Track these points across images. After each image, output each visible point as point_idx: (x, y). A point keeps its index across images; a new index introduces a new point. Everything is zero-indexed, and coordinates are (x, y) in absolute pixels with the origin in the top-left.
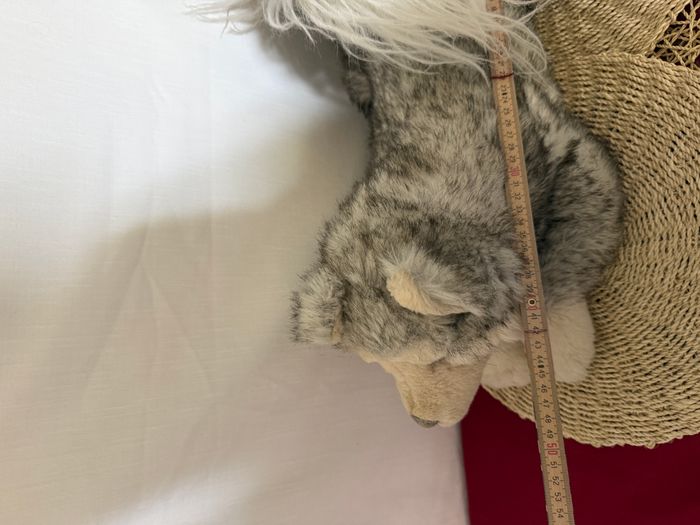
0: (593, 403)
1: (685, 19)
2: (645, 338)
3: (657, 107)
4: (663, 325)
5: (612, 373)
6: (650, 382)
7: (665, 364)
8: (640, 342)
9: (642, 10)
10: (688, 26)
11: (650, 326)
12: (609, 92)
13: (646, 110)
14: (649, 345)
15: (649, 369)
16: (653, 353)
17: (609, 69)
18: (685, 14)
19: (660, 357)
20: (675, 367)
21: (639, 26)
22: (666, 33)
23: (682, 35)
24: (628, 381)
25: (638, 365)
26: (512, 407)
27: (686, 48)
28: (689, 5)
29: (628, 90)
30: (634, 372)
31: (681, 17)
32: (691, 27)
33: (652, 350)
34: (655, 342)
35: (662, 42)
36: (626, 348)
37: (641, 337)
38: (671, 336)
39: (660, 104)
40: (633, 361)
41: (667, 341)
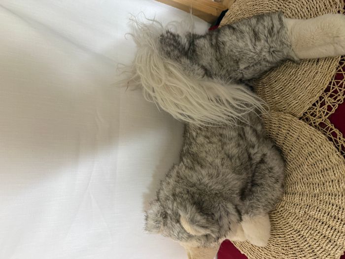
0: (270, 254)
1: (315, 106)
2: (291, 234)
3: (301, 140)
4: (298, 230)
5: (277, 244)
6: (292, 252)
7: (298, 246)
8: (289, 235)
9: (299, 98)
10: (316, 109)
11: (293, 229)
12: (283, 129)
13: (297, 140)
14: (293, 237)
15: (292, 247)
16: (293, 241)
17: (284, 120)
18: (316, 104)
19: (296, 243)
20: (302, 248)
21: (297, 104)
22: (308, 110)
23: (315, 111)
24: (283, 249)
25: (288, 244)
26: (238, 248)
27: (315, 118)
28: (318, 101)
29: (291, 131)
30: (286, 246)
31: (314, 105)
32: (318, 110)
33: (293, 239)
34: (295, 236)
35: (306, 113)
36: (284, 236)
37: (289, 233)
38: (301, 236)
39: (303, 140)
40: (286, 242)
41: (300, 237)
